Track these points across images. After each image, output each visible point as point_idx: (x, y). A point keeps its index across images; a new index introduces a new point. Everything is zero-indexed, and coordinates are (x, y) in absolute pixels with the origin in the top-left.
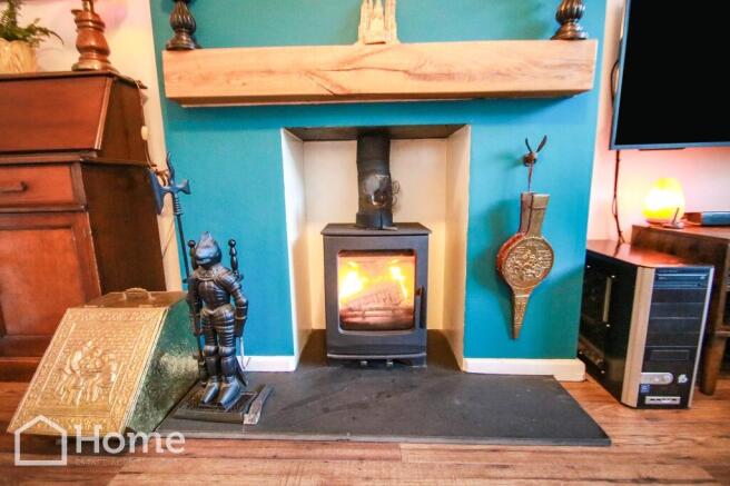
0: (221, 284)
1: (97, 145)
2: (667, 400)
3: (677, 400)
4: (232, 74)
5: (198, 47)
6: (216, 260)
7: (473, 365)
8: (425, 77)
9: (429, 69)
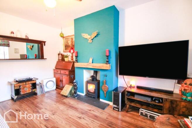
0: (76, 85)
1: (71, 69)
2: (117, 109)
3: (118, 110)
4: (79, 65)
5: (77, 62)
6: (75, 82)
7: (101, 100)
8: (94, 67)
9: (94, 66)
